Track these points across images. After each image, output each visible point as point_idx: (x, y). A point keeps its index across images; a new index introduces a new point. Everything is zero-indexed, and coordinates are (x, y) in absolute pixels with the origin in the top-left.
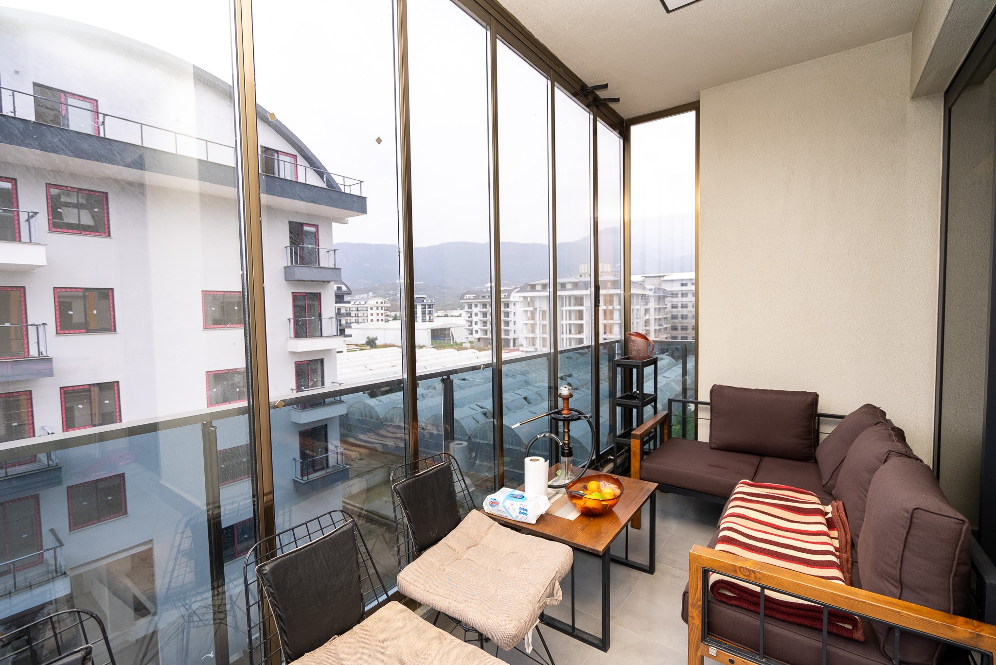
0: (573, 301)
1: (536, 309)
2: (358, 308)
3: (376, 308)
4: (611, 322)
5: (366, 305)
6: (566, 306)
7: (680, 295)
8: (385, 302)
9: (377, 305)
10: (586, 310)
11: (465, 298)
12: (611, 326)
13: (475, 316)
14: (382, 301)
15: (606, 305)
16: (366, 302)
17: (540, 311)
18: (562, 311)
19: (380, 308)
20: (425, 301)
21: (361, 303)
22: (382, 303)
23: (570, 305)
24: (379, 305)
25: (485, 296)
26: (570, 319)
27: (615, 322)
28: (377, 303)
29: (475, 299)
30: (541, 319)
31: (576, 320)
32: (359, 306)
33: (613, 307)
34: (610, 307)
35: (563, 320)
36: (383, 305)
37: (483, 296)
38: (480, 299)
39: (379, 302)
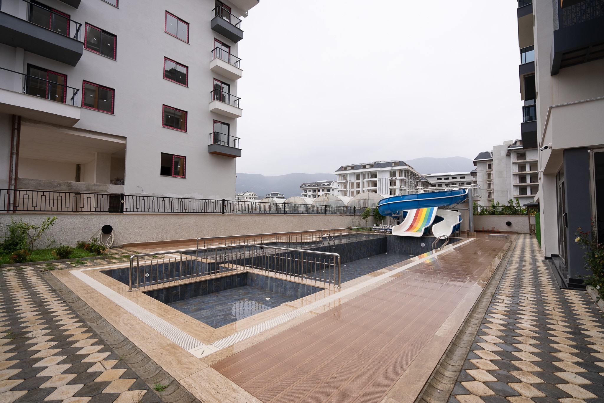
0: (370, 176)
1: (348, 181)
2: (239, 198)
3: (249, 198)
4: (394, 187)
5: (244, 196)
6: (366, 178)
7: (437, 186)
8: (254, 195)
9: (250, 196)
10: (379, 180)
11: (303, 186)
12: (395, 189)
13: (309, 192)
14: (253, 194)
15: (391, 177)
16: (243, 194)
17: (350, 182)
18: (364, 182)
19: (251, 198)
20: (278, 195)
21: (241, 195)
22: (253, 195)
23: (368, 178)
24: (251, 196)
25: (315, 185)
26: (369, 187)
27: (397, 187)
28: (250, 195)
29: (309, 187)
30: (350, 188)
31: (372, 187)
32: (239, 196)
33: (396, 178)
34: (394, 178)
35: (364, 188)
36: (253, 196)
37: (314, 185)
38: (312, 187)
39: (251, 195)
